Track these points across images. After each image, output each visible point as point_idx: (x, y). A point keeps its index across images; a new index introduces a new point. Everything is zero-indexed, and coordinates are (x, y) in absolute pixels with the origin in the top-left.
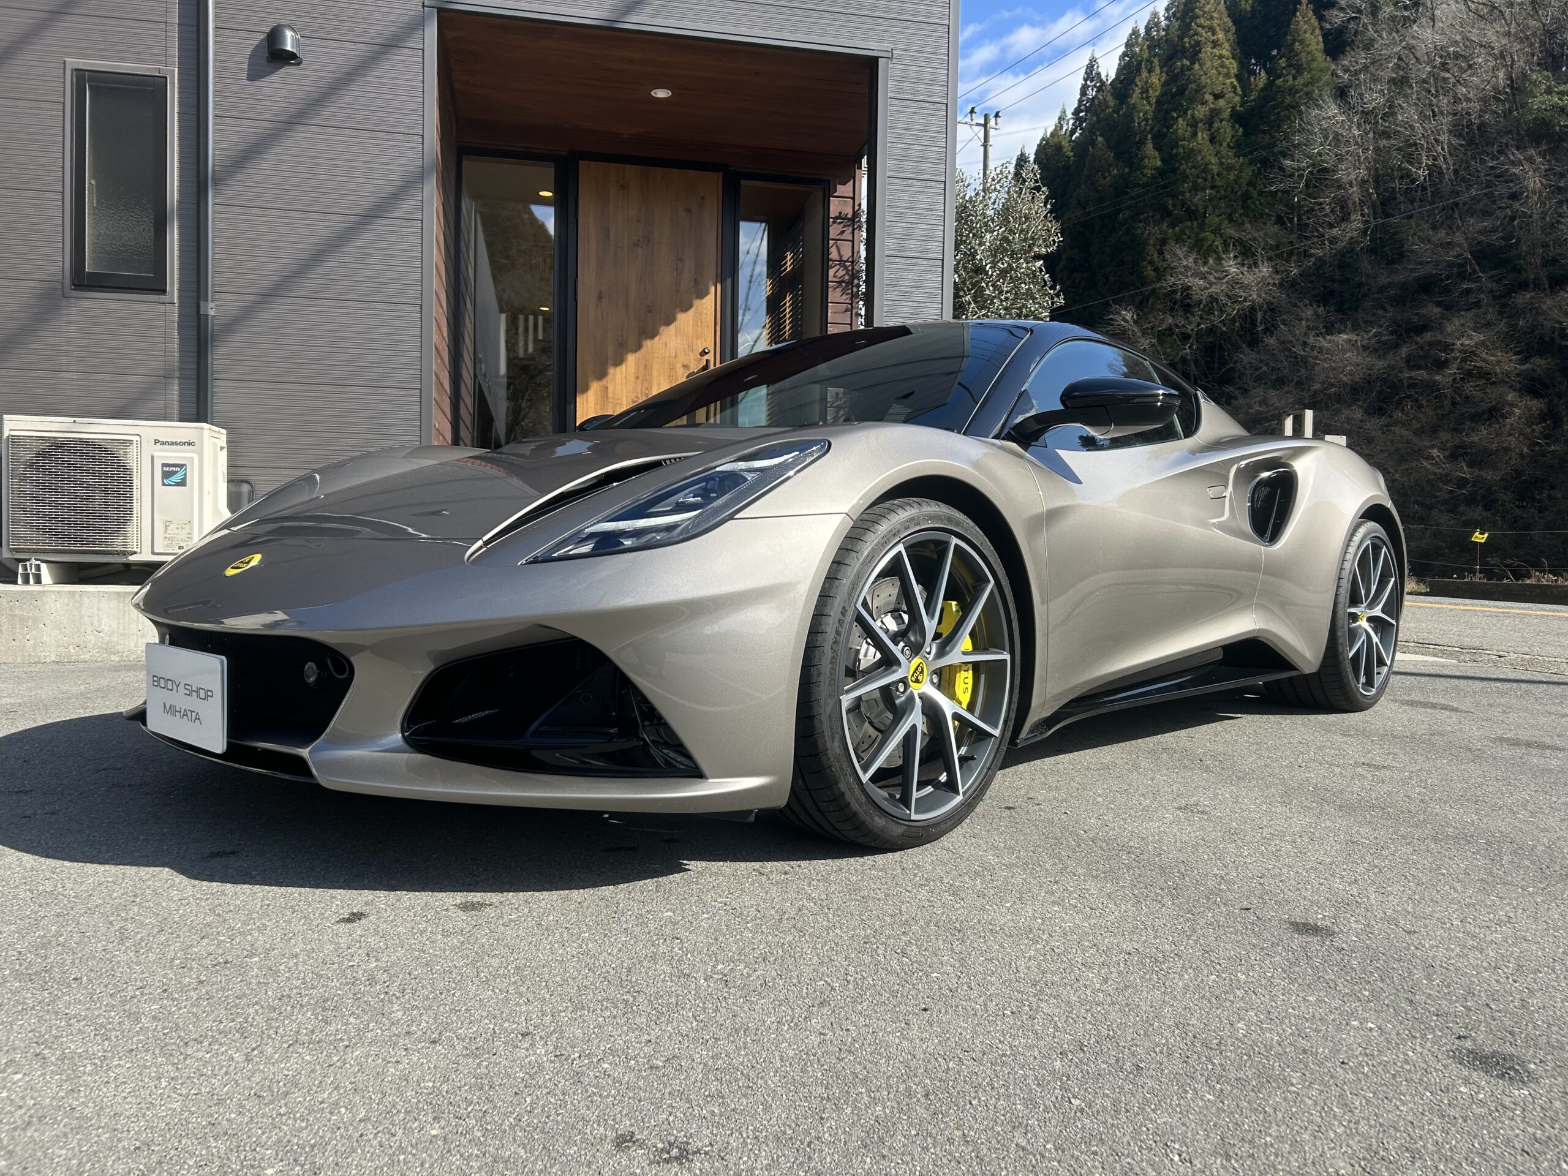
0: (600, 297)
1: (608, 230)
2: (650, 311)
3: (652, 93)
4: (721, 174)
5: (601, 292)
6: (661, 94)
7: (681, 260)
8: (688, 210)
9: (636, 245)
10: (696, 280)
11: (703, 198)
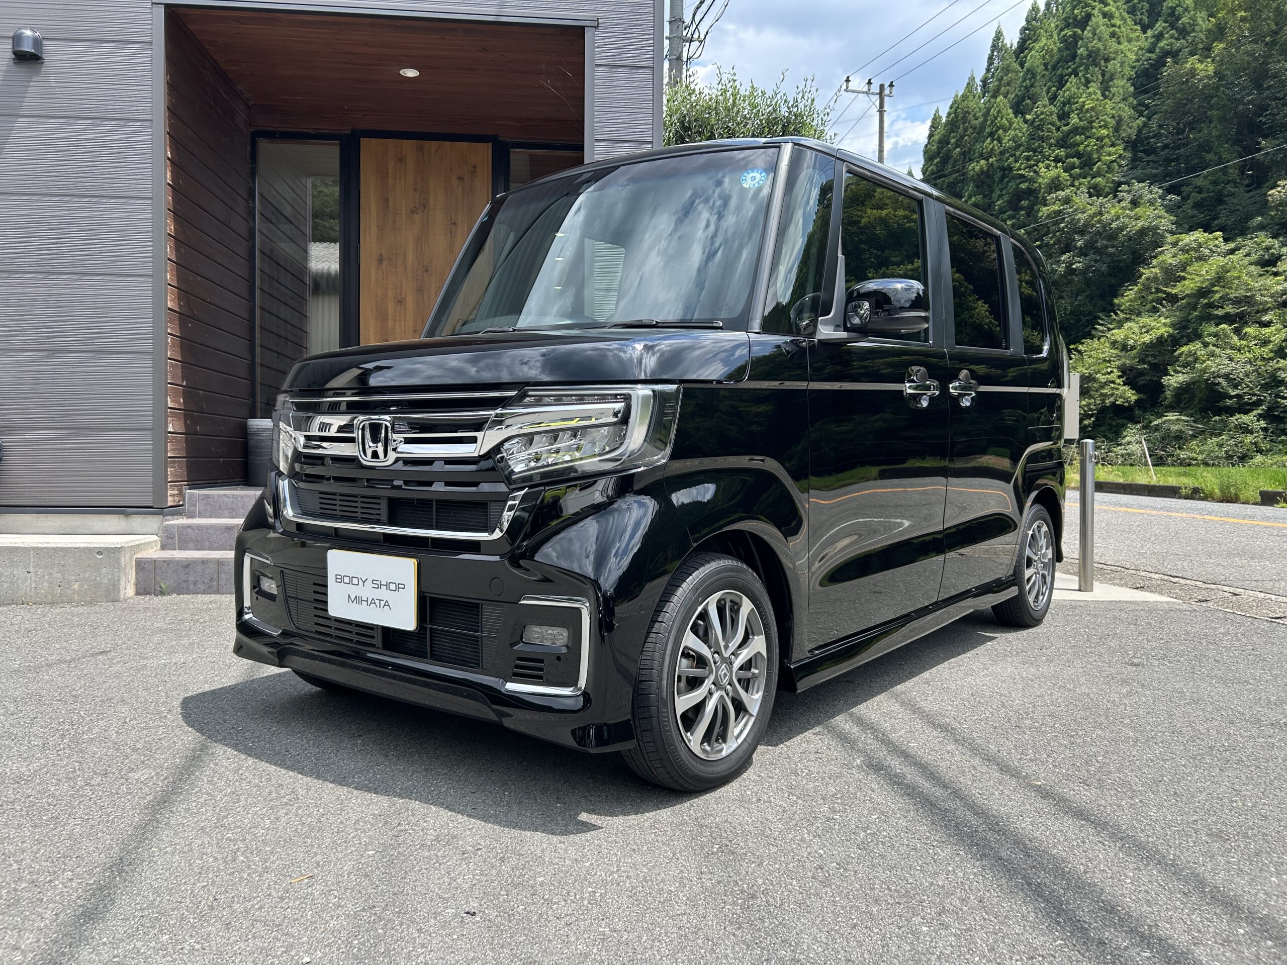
0: (380, 260)
1: (387, 199)
2: (427, 271)
3: (401, 72)
4: (490, 144)
5: (381, 255)
6: (411, 73)
7: (455, 224)
8: (460, 179)
9: (412, 212)
11: (475, 167)
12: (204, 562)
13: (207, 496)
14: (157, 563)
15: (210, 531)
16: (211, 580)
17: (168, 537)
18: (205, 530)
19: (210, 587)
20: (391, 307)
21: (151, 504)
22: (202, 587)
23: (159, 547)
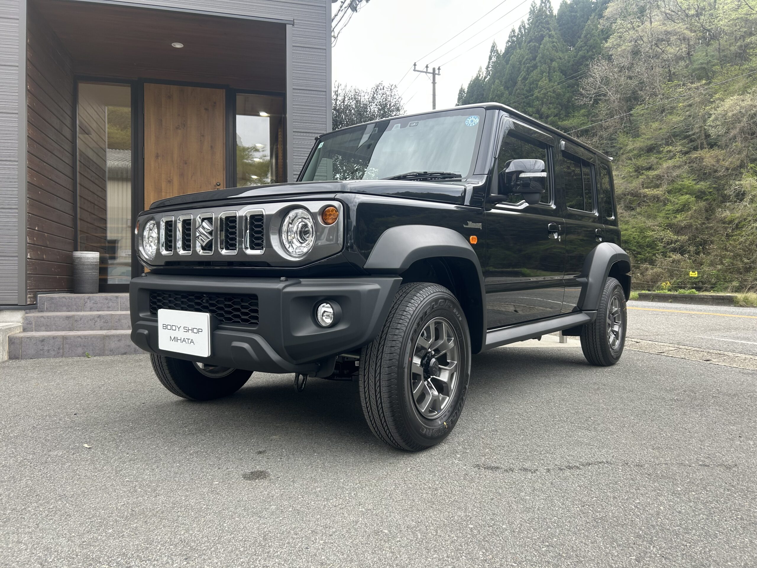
0: (157, 156)
1: (161, 120)
2: (186, 163)
3: (173, 45)
4: (224, 90)
5: (158, 154)
6: (178, 46)
7: (203, 136)
8: (206, 109)
9: (177, 128)
10: (211, 147)
11: (215, 103)
12: (54, 338)
13: (52, 298)
14: (23, 339)
15: (56, 319)
16: (59, 348)
17: (27, 324)
18: (52, 319)
19: (58, 353)
20: (164, 185)
21: (16, 303)
22: (53, 353)
23: (22, 330)
